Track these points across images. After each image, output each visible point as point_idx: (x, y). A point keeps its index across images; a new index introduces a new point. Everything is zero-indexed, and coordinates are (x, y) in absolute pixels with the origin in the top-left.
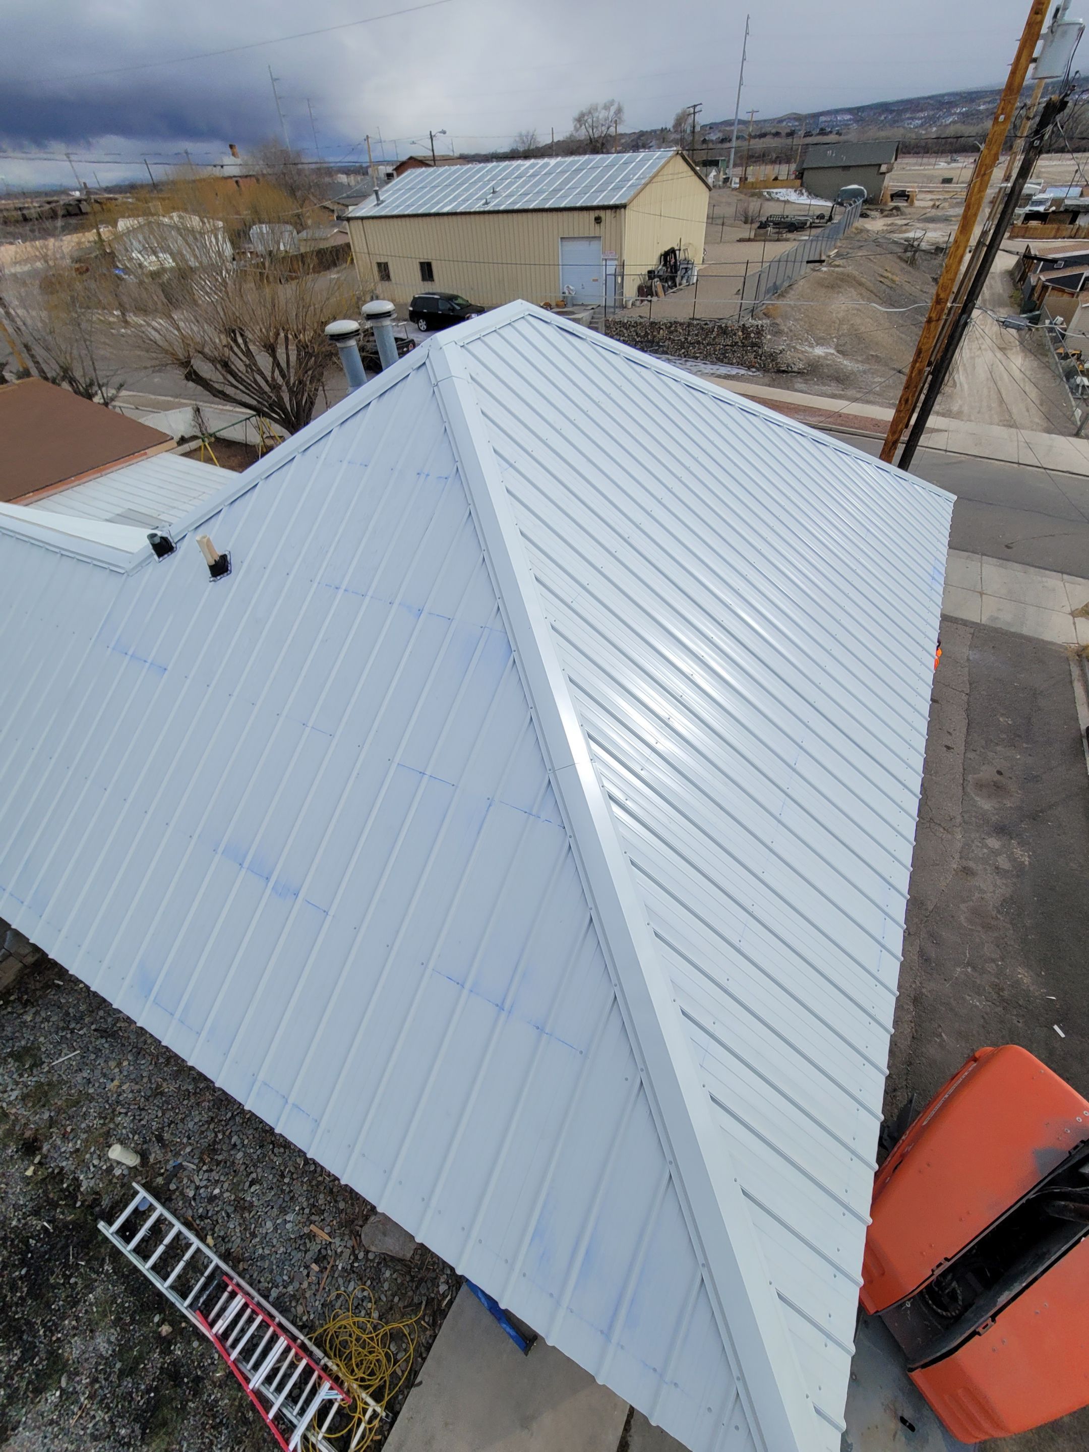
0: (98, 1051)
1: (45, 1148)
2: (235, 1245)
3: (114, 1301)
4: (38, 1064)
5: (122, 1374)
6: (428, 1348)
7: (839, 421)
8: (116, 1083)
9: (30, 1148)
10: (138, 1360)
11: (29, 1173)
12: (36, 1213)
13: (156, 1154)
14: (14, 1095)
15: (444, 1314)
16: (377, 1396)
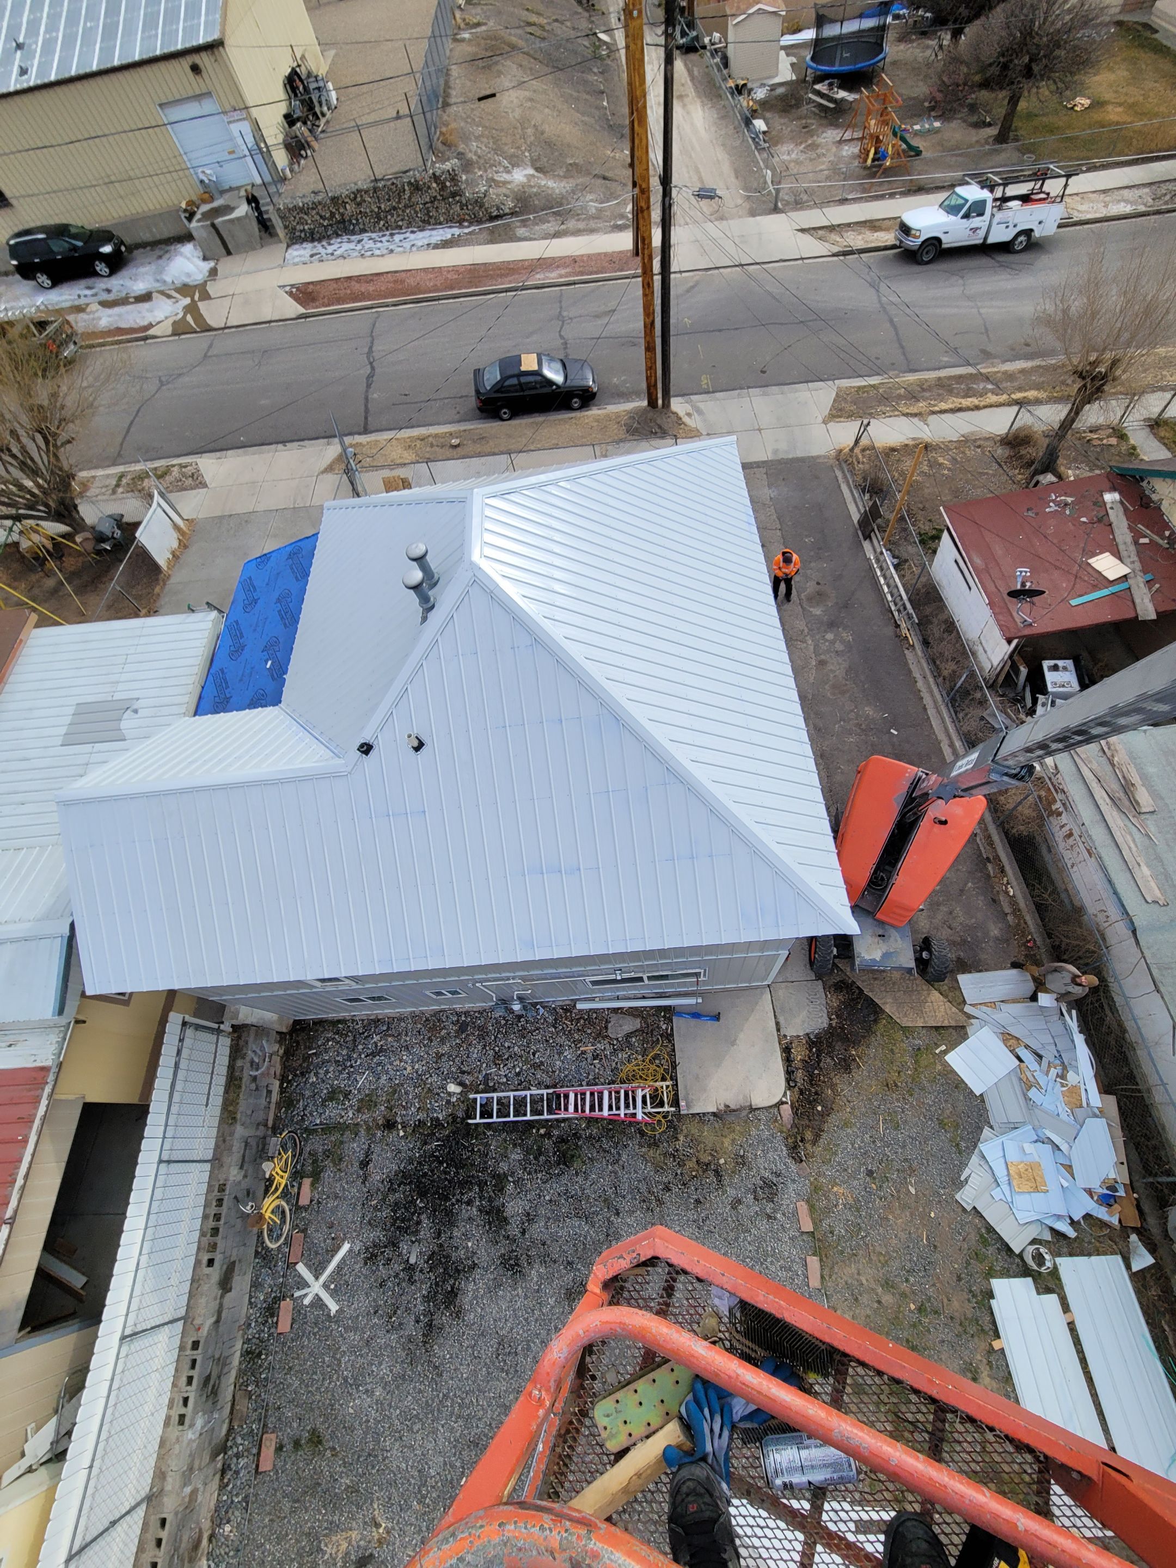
0: (379, 1064)
1: (399, 1120)
2: (548, 1081)
3: (505, 1141)
4: (347, 1095)
5: (536, 1158)
6: (674, 1050)
7: (578, 269)
8: (409, 1068)
9: (390, 1125)
10: (539, 1149)
11: (402, 1133)
12: (426, 1143)
13: (467, 1079)
14: (351, 1114)
15: (672, 1035)
16: (664, 1079)
